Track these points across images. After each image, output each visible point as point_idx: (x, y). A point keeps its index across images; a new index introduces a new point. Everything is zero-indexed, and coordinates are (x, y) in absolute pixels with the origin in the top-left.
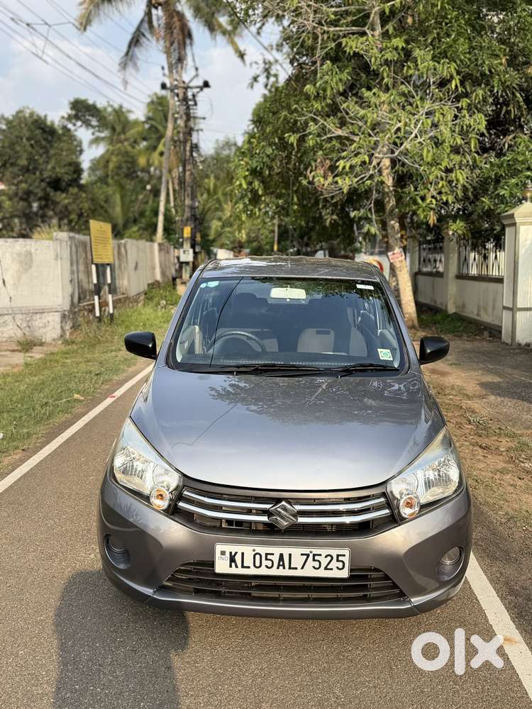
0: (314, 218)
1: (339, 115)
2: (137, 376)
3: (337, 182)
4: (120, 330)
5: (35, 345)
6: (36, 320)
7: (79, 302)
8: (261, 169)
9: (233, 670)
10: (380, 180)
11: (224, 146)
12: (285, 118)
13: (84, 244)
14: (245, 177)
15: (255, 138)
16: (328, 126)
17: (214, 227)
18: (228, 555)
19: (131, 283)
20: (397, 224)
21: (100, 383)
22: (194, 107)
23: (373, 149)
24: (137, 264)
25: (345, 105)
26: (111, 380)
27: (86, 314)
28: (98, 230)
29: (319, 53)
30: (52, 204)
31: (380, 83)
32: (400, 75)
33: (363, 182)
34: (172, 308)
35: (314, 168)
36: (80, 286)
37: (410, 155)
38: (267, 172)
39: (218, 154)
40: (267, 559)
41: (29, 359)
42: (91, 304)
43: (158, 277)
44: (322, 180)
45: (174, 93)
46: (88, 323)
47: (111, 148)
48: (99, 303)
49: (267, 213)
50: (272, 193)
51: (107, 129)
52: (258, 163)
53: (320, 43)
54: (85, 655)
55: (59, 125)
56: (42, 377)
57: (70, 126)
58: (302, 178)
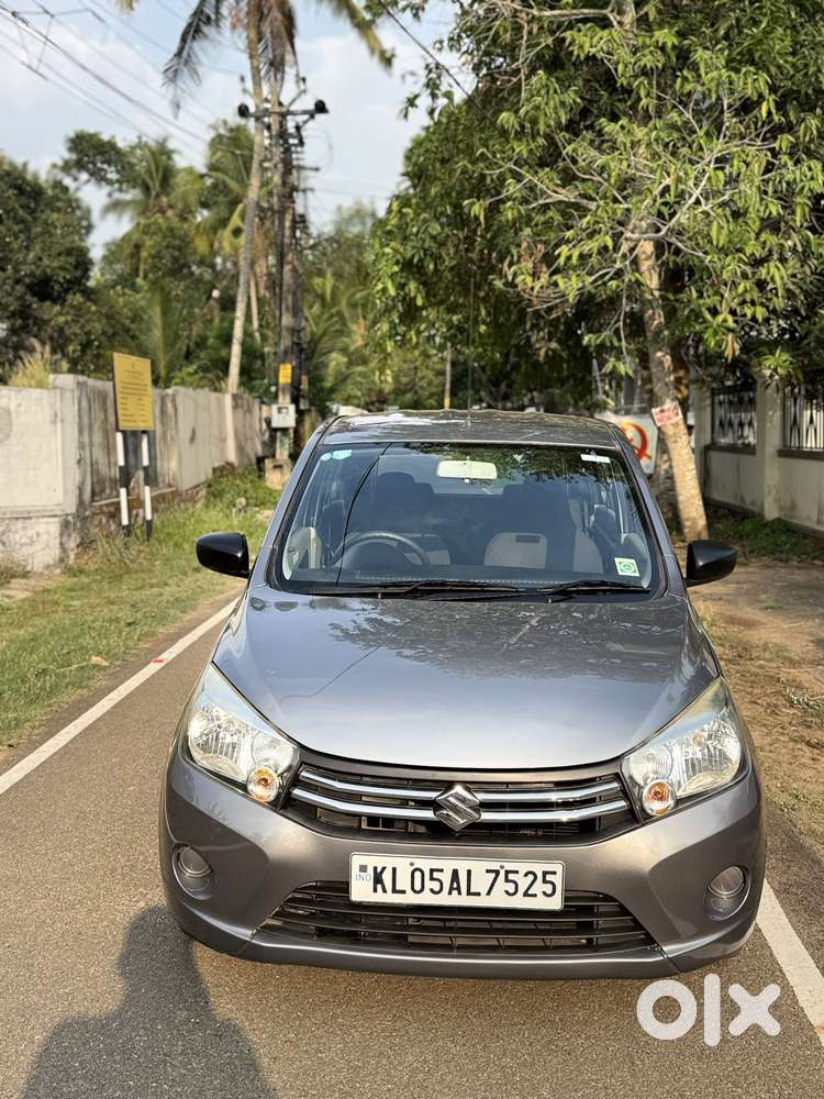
0: (517, 347)
1: (561, 164)
2: (200, 628)
3: (556, 284)
4: (165, 551)
5: (13, 576)
6: (16, 532)
7: (93, 501)
8: (421, 260)
9: (378, 1063)
10: (633, 279)
11: (351, 218)
12: (464, 172)
13: (102, 396)
14: (392, 276)
15: (410, 206)
16: (540, 185)
17: (333, 364)
18: (370, 871)
19: (184, 465)
20: (668, 357)
21: (136, 638)
22: (299, 149)
23: (621, 224)
24: (194, 431)
25: (569, 148)
26: (153, 634)
27: (104, 520)
28: (127, 371)
29: (524, 55)
30: (35, 324)
31: (634, 107)
32: (670, 92)
33: (605, 284)
34: (258, 512)
35: (515, 258)
36: (94, 471)
37: (687, 235)
38: (431, 267)
39: (339, 231)
40: (432, 879)
41: (6, 600)
42: (112, 503)
43: (232, 456)
44: (529, 280)
45: (263, 123)
46: (107, 536)
47: (143, 221)
48: (128, 501)
49: (430, 338)
50: (441, 302)
51: (134, 187)
52: (415, 250)
53: (525, 38)
54: (141, 1041)
55: (47, 181)
56: (30, 630)
57: (68, 181)
58: (494, 276)
